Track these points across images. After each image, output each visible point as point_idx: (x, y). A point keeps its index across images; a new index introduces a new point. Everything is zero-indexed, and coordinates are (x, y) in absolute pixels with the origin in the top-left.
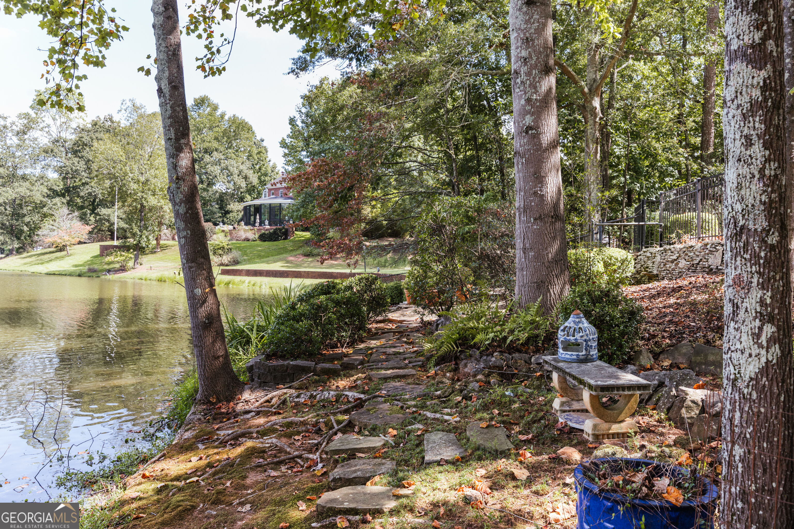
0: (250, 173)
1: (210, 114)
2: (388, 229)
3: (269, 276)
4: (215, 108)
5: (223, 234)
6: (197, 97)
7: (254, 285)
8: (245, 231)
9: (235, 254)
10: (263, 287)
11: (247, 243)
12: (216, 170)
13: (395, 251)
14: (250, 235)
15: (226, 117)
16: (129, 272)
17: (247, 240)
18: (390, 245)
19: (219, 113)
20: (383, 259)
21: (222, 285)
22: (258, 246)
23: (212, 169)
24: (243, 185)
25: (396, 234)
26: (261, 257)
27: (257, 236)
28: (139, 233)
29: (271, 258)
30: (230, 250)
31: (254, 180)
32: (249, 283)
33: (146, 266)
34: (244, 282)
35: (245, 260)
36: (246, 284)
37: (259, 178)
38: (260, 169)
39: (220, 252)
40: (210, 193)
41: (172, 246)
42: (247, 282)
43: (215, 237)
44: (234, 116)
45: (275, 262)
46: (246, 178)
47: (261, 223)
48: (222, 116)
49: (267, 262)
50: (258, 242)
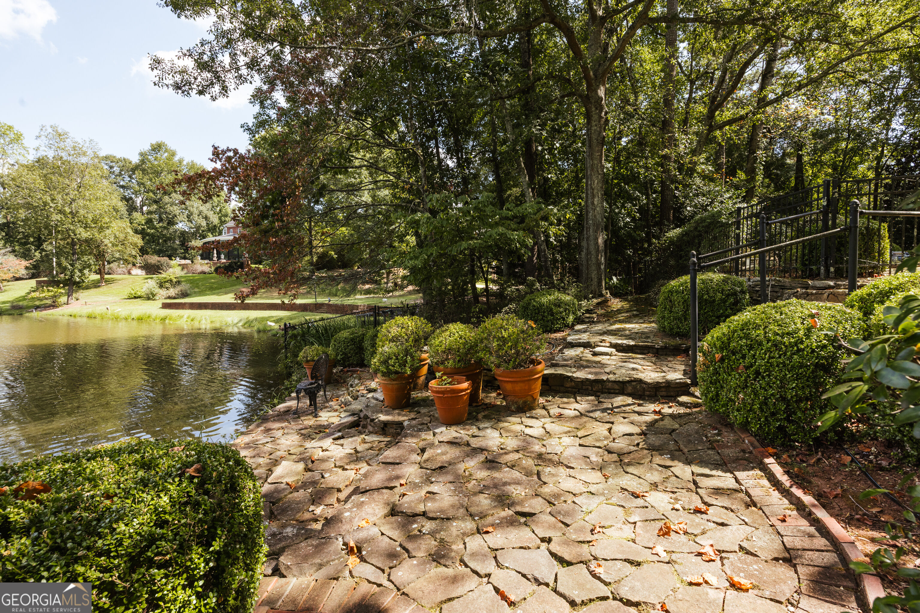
0: (210, 214)
1: (168, 159)
2: (338, 261)
3: (215, 309)
4: (173, 154)
5: (180, 268)
6: (154, 142)
7: (192, 320)
8: (201, 265)
9: (184, 287)
10: (203, 322)
11: (202, 276)
12: (176, 210)
13: (346, 280)
14: (206, 269)
15: (185, 163)
16: (60, 308)
17: (204, 273)
18: (340, 275)
19: (176, 158)
20: (334, 290)
21: (158, 321)
22: (212, 278)
23: (171, 208)
24: (204, 223)
25: (345, 264)
26: (213, 289)
27: (213, 269)
28: (69, 267)
29: (223, 290)
30: (179, 283)
31: (215, 220)
32: (188, 318)
33: (82, 301)
34: (182, 317)
35: (195, 292)
36: (185, 319)
37: (220, 218)
38: (220, 210)
39: (168, 285)
40: (171, 230)
41: (120, 280)
42: (185, 317)
43: (171, 270)
44: (192, 162)
45: (226, 293)
46: (206, 218)
47: (219, 258)
48: (180, 161)
49: (218, 294)
50: (214, 275)
